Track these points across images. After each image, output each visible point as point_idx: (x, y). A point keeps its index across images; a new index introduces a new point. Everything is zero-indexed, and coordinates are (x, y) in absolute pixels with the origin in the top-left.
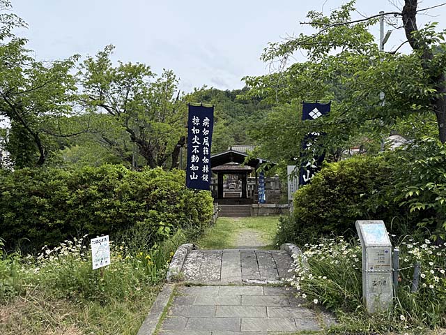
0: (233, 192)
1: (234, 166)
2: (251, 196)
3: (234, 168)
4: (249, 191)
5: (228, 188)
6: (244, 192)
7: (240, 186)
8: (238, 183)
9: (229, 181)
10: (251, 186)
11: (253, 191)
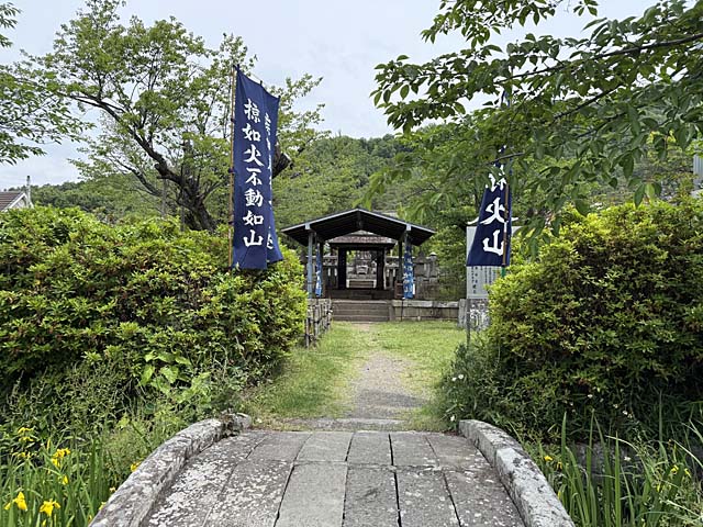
0: (363, 278)
1: (364, 236)
2: (391, 286)
3: (364, 240)
4: (387, 278)
5: (355, 272)
6: (380, 279)
7: (375, 269)
8: (370, 265)
9: (357, 262)
10: (391, 271)
11: (394, 278)
